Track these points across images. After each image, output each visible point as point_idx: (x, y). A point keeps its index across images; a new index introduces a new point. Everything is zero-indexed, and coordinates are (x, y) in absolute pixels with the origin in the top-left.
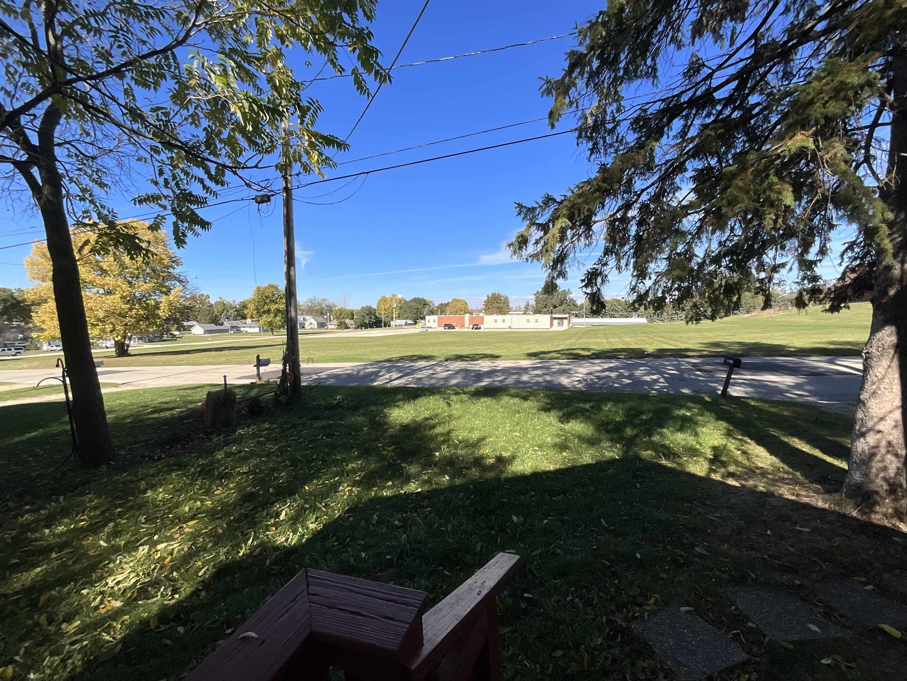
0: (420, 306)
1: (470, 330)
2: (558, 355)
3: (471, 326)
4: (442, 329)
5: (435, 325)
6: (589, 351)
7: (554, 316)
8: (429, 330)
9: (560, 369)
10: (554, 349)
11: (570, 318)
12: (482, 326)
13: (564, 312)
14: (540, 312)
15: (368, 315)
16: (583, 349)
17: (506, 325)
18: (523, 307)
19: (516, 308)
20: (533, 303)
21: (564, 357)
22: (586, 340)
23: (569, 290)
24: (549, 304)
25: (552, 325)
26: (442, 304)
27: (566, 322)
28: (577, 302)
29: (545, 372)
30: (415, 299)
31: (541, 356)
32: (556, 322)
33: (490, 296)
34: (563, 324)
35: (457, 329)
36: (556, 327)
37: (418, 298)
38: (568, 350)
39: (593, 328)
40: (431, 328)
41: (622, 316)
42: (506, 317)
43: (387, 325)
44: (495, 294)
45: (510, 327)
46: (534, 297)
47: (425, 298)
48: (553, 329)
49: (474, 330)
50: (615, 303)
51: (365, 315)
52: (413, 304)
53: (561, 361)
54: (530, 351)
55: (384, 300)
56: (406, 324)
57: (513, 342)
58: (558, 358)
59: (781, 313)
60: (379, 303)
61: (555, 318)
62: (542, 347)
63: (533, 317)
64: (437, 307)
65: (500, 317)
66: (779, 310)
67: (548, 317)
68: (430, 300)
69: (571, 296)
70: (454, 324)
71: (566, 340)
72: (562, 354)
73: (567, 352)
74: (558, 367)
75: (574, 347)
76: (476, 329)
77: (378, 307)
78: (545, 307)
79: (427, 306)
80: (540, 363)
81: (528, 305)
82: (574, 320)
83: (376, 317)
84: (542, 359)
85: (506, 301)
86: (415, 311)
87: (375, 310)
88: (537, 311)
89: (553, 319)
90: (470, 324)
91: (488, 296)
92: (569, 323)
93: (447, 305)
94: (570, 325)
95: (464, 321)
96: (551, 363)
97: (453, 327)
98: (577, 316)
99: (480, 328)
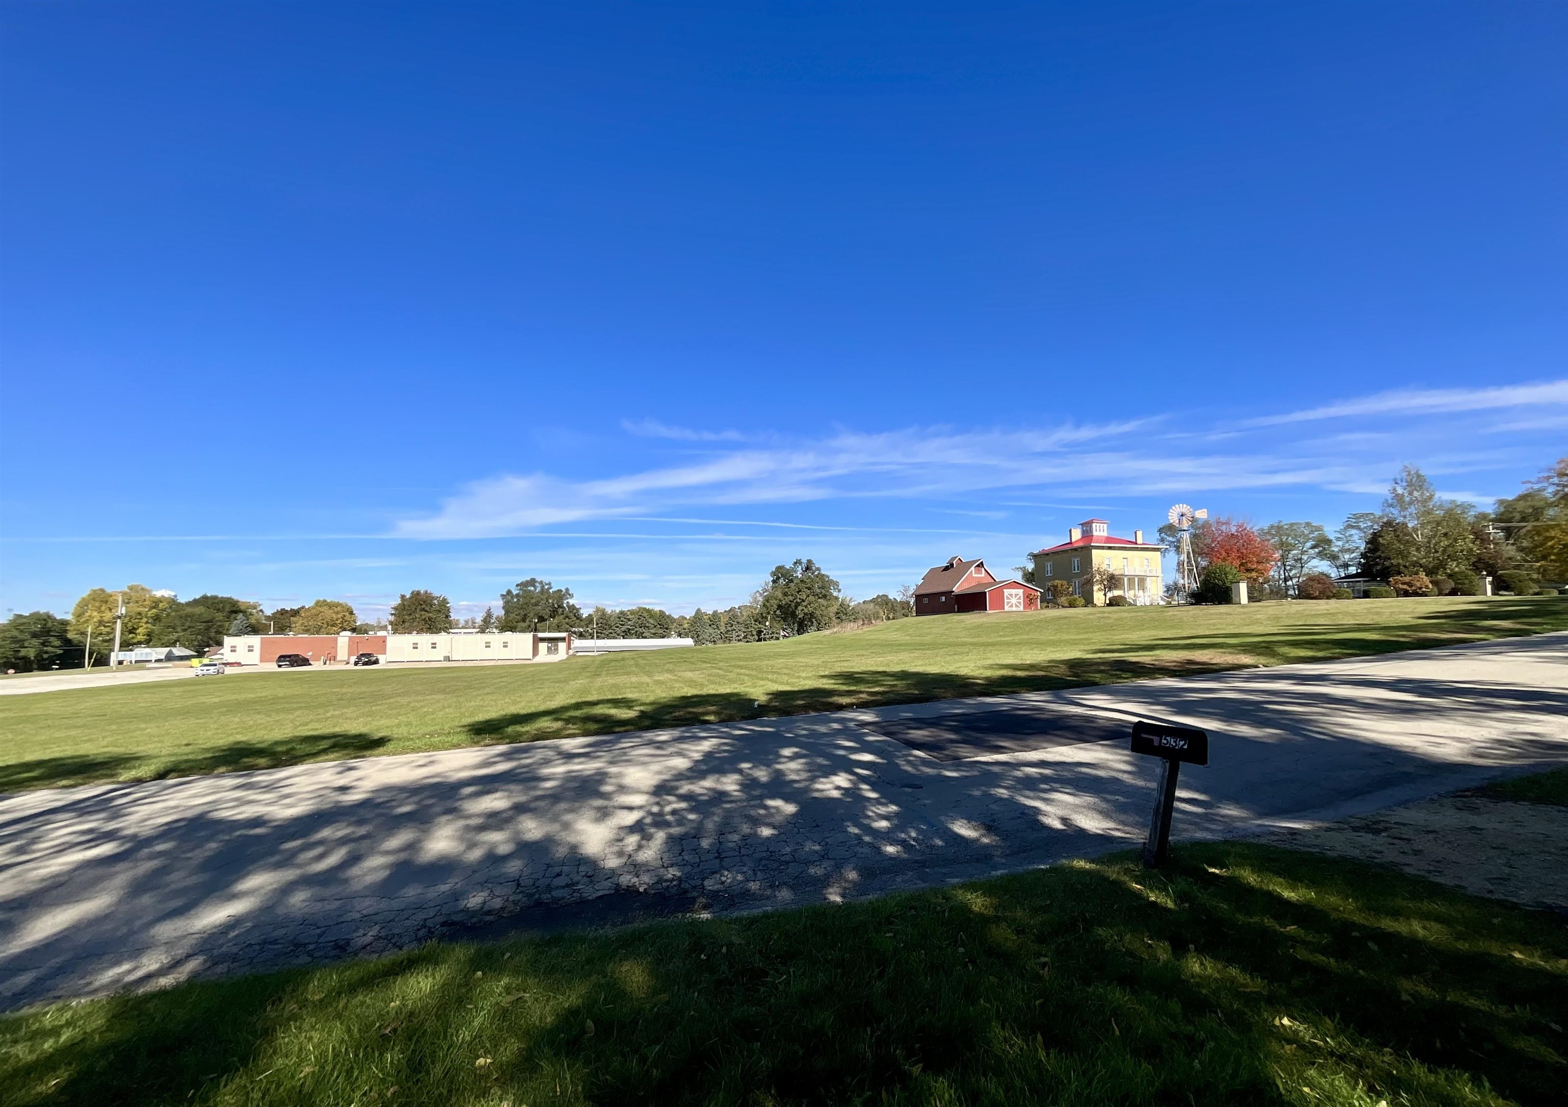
0: (219, 616)
1: (351, 667)
2: (558, 725)
3: (353, 659)
4: (272, 667)
5: (255, 657)
6: (630, 708)
7: (541, 635)
8: (229, 670)
9: (570, 778)
10: (542, 708)
11: (570, 640)
12: (382, 658)
13: (558, 629)
14: (513, 629)
15: (35, 635)
16: (616, 703)
17: (438, 655)
18: (479, 620)
19: (467, 622)
20: (499, 611)
21: (572, 729)
22: (611, 681)
23: (567, 590)
24: (531, 615)
25: (535, 652)
26: (283, 612)
27: (562, 646)
28: (582, 611)
29: (522, 798)
30: (205, 598)
31: (510, 729)
32: (543, 647)
33: (408, 596)
34: (556, 650)
35: (317, 666)
36: (544, 655)
37: (215, 597)
38: (578, 706)
39: (611, 656)
40: (239, 664)
41: (655, 636)
42: (441, 638)
43: (101, 661)
44: (418, 593)
45: (447, 659)
46: (501, 603)
47: (235, 598)
48: (538, 660)
49: (359, 667)
50: (645, 614)
51: (27, 636)
52: (198, 610)
53: (569, 744)
54: (481, 717)
55: (101, 599)
56: (170, 658)
57: (443, 691)
58: (557, 735)
59: (866, 628)
60: (83, 605)
61: (543, 640)
62: (515, 703)
63: (497, 638)
64: (268, 618)
65: (425, 639)
66: (863, 624)
67: (529, 637)
68: (252, 600)
69: (572, 601)
70: (308, 655)
71: (566, 681)
72: (568, 721)
73: (577, 713)
74: (560, 769)
75: (590, 698)
76: (365, 664)
77: (79, 616)
78: (524, 620)
79: (240, 616)
80: (507, 756)
81: (489, 615)
82: (577, 643)
83: (68, 642)
84: (513, 739)
85: (443, 608)
86: (202, 626)
87: (64, 623)
88: (507, 626)
89: (537, 641)
90: (349, 655)
91: (403, 597)
92: (569, 648)
93: (295, 613)
94: (571, 652)
95: (335, 647)
96: (539, 755)
97: (305, 662)
98: (581, 636)
99: (376, 662)
